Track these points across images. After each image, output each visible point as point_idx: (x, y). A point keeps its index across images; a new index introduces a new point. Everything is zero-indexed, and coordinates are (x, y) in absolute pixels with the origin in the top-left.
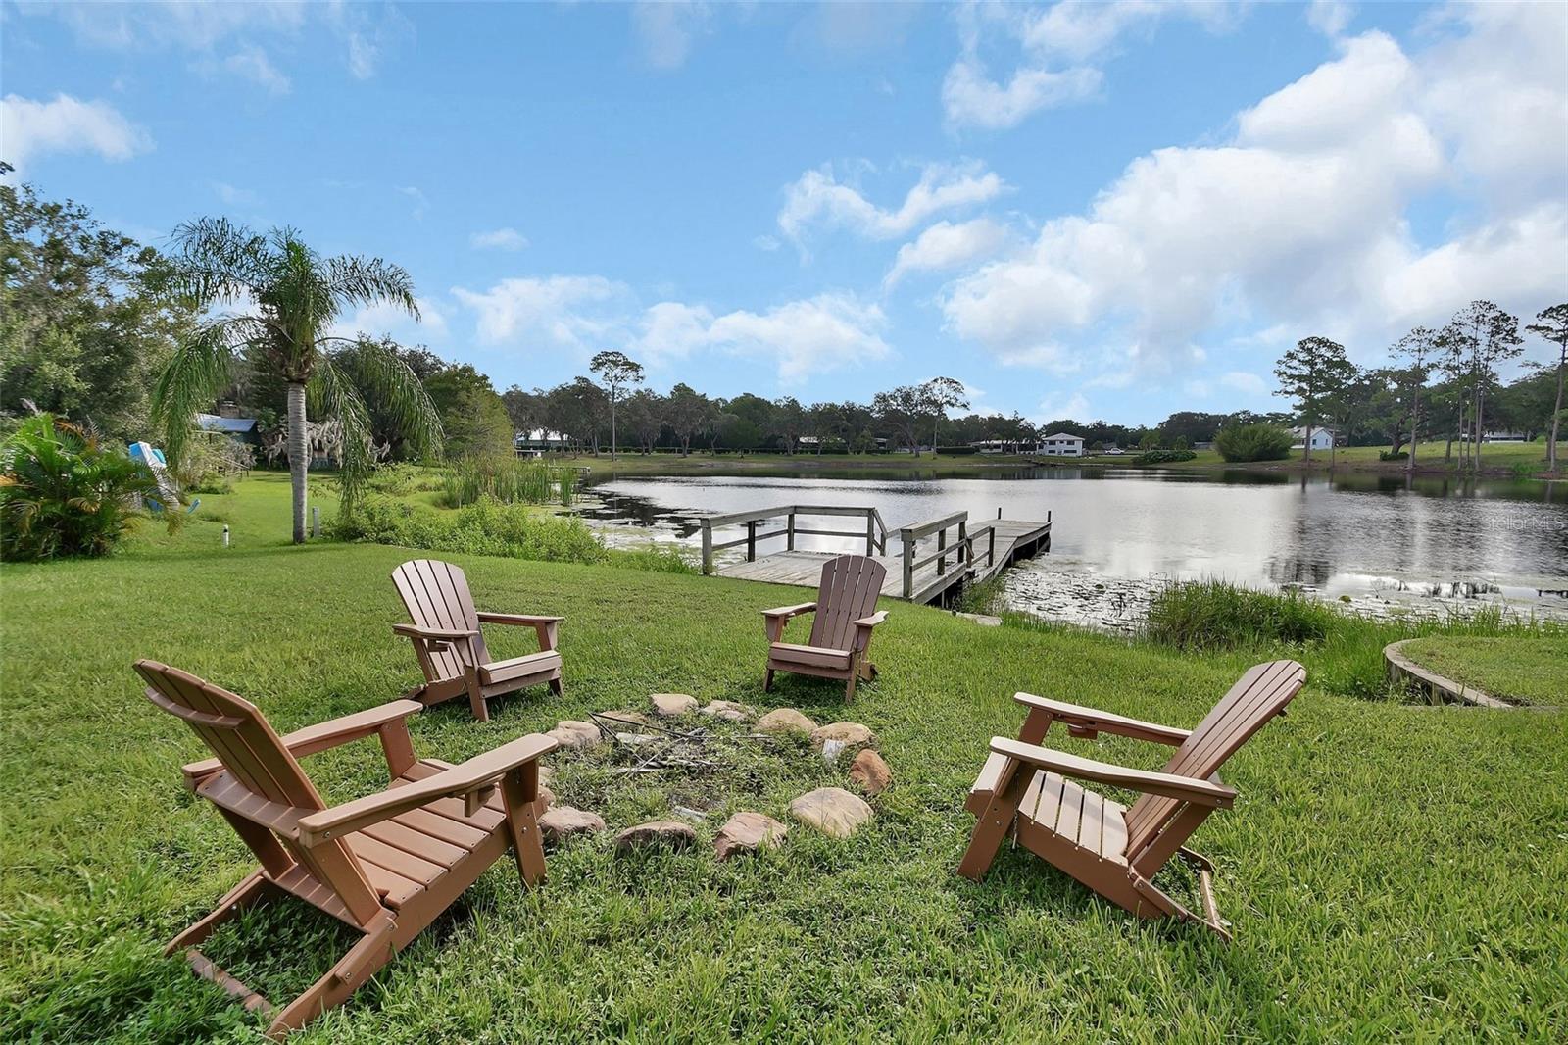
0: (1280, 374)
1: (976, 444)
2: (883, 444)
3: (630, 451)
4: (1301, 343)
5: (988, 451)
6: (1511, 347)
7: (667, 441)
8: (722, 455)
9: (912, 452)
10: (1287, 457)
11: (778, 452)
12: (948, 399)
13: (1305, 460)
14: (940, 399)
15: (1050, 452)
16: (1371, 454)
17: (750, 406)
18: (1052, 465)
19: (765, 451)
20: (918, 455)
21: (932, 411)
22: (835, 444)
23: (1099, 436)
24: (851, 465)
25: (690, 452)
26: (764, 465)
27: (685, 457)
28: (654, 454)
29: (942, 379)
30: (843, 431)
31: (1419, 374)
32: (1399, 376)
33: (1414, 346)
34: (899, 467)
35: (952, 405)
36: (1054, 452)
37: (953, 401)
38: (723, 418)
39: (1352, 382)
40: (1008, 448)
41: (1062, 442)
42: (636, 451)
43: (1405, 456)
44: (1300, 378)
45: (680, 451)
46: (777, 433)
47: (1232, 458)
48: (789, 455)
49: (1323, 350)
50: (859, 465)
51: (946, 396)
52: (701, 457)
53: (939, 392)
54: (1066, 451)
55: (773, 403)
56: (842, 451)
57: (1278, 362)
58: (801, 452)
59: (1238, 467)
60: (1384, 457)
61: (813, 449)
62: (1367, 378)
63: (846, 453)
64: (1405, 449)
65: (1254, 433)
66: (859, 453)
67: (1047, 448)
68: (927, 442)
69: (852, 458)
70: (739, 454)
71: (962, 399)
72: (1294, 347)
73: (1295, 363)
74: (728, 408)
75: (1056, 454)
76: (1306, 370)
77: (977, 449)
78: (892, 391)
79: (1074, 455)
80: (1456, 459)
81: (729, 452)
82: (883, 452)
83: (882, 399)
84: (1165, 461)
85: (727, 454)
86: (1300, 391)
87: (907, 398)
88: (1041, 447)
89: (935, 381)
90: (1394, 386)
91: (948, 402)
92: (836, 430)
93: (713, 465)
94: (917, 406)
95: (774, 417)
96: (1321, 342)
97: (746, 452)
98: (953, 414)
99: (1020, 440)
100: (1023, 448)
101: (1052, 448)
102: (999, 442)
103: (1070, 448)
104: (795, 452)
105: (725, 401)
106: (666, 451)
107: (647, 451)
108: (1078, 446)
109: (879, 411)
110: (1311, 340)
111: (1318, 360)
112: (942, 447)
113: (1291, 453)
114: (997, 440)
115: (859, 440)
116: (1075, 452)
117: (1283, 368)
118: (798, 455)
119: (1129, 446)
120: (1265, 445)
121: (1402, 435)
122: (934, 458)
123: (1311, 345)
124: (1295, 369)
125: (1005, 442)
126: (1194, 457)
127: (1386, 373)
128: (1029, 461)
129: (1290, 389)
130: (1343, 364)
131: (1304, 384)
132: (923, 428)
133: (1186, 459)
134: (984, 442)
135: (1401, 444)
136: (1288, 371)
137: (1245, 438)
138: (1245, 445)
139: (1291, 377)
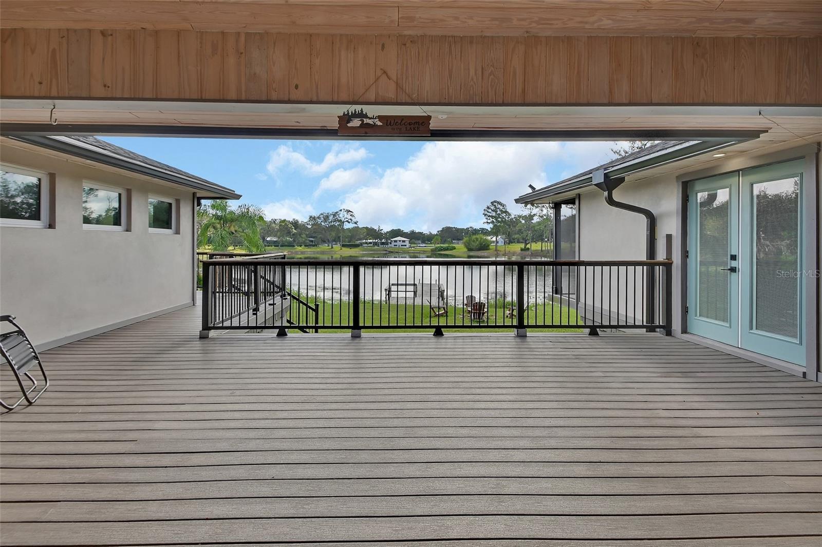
0: (485, 215)
1: (361, 242)
2: (312, 241)
4: (491, 203)
5: (366, 245)
9: (329, 245)
10: (489, 249)
14: (343, 219)
15: (395, 245)
16: (517, 248)
18: (396, 251)
20: (332, 248)
21: (339, 225)
22: (288, 241)
23: (414, 237)
24: (297, 253)
29: (344, 209)
30: (293, 235)
31: (531, 217)
32: (525, 217)
35: (349, 222)
36: (397, 245)
37: (350, 221)
39: (510, 219)
40: (375, 244)
41: (400, 241)
43: (528, 249)
44: (492, 217)
47: (470, 250)
49: (499, 206)
50: (302, 253)
51: (346, 218)
53: (342, 216)
54: (402, 245)
56: (292, 245)
57: (484, 210)
59: (473, 253)
60: (522, 250)
62: (514, 218)
64: (528, 246)
65: (477, 239)
67: (393, 244)
68: (336, 240)
69: (297, 249)
71: (354, 219)
72: (489, 204)
73: (490, 211)
75: (397, 247)
76: (494, 214)
77: (361, 244)
78: (318, 215)
79: (405, 247)
80: (544, 251)
82: (314, 246)
83: (313, 218)
84: (444, 250)
86: (493, 222)
87: (326, 218)
88: (391, 243)
89: (341, 210)
90: (523, 222)
91: (347, 221)
92: (288, 234)
94: (331, 222)
96: (499, 203)
98: (348, 226)
99: (381, 240)
100: (383, 244)
102: (371, 241)
103: (404, 244)
108: (407, 243)
109: (312, 225)
110: (495, 202)
111: (498, 210)
112: (344, 243)
113: (490, 247)
114: (370, 239)
115: (301, 239)
116: (406, 245)
117: (486, 213)
119: (427, 242)
120: (481, 244)
121: (526, 241)
122: (341, 249)
123: (495, 204)
124: (490, 213)
125: (374, 241)
126: (455, 249)
127: (520, 216)
128: (386, 250)
129: (489, 221)
130: (506, 212)
131: (494, 219)
132: (334, 234)
133: (452, 250)
134: (364, 241)
135: (527, 244)
136: (488, 214)
137: (474, 241)
138: (474, 244)
139: (489, 216)
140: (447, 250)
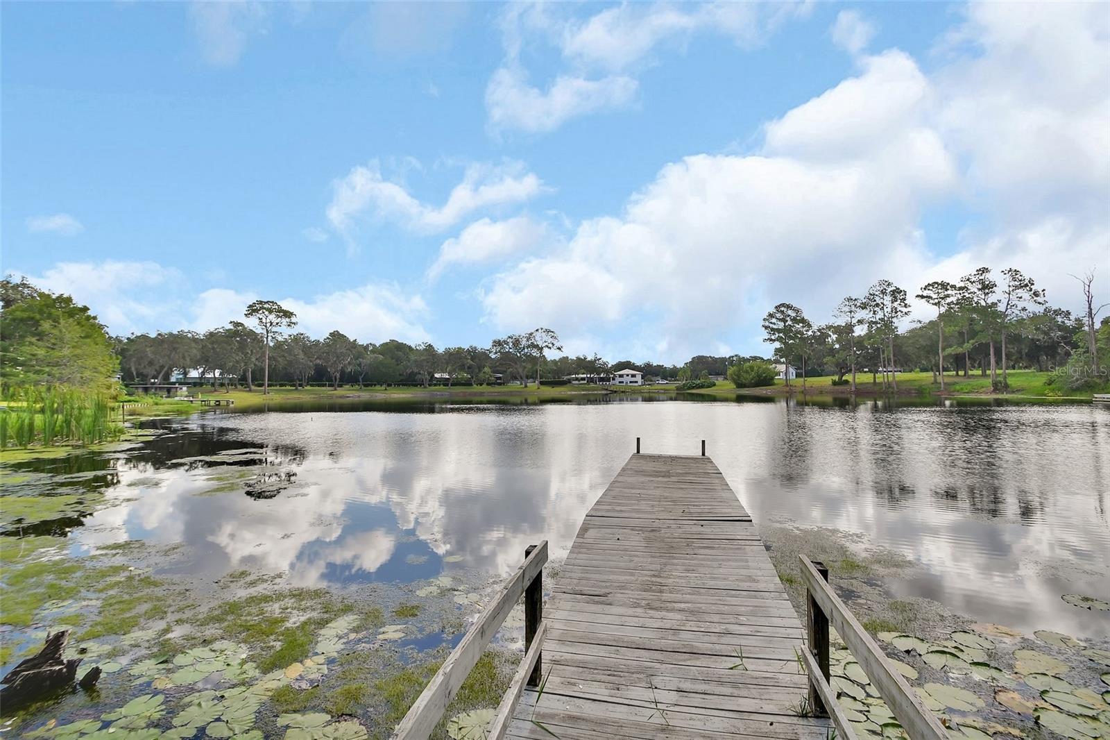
0: (766, 328)
1: (568, 377)
2: (500, 378)
3: (285, 385)
4: (776, 307)
5: (577, 382)
6: (905, 310)
7: (320, 377)
8: (369, 388)
9: (521, 384)
10: (773, 384)
11: (416, 386)
12: (547, 344)
13: (787, 386)
14: (540, 344)
15: (620, 382)
16: (826, 381)
17: (396, 349)
18: (622, 392)
19: (403, 385)
20: (526, 386)
21: (535, 353)
22: (462, 378)
23: (650, 372)
24: (475, 394)
25: (340, 386)
26: (404, 396)
27: (335, 390)
28: (309, 388)
29: (542, 329)
30: (469, 368)
31: (849, 328)
32: (837, 330)
33: (847, 309)
34: (511, 395)
35: (550, 348)
36: (623, 382)
37: (550, 345)
38: (369, 358)
39: (810, 333)
40: (591, 380)
41: (628, 375)
42: (290, 386)
43: (847, 382)
44: (779, 331)
45: (330, 386)
46: (416, 370)
47: (740, 385)
48: (425, 387)
49: (790, 312)
50: (481, 394)
51: (545, 342)
52: (349, 390)
53: (540, 339)
54: (631, 382)
55: (413, 347)
56: (468, 384)
57: (764, 320)
58: (435, 385)
59: (745, 392)
60: (834, 383)
61: (445, 382)
62: (819, 330)
63: (471, 385)
64: (848, 377)
65: (752, 368)
66: (481, 385)
67: (618, 379)
68: (532, 376)
69: (476, 388)
70: (383, 388)
71: (557, 344)
72: (772, 310)
73: (774, 320)
74: (375, 350)
75: (624, 384)
76: (781, 325)
77: (569, 381)
78: (505, 338)
79: (636, 384)
80: (880, 384)
81: (375, 385)
82: (500, 384)
83: (498, 343)
84: (697, 388)
85: (373, 388)
86: (779, 339)
87: (517, 342)
88: (614, 379)
89: (537, 330)
90: (834, 337)
91: (547, 346)
92: (462, 368)
93: (359, 397)
94: (524, 349)
95: (413, 357)
96: (789, 307)
97: (389, 385)
98: (551, 355)
99: (599, 374)
100: (602, 380)
101: (621, 379)
102: (585, 376)
103: (633, 379)
104: (430, 385)
105: (375, 345)
106: (318, 385)
107: (300, 385)
108: (639, 378)
109: (496, 353)
110: (783, 305)
111: (788, 319)
112: (544, 380)
113: (775, 381)
114: (583, 374)
115: (481, 375)
116: (636, 382)
117: (767, 324)
118: (433, 388)
119: (669, 379)
120: (759, 376)
121: (843, 368)
122: (539, 388)
123: (782, 309)
124: (774, 324)
125: (588, 376)
126: (715, 385)
127: (829, 327)
128: (607, 390)
129: (773, 337)
130: (803, 321)
131: (781, 335)
132: (529, 366)
133: (709, 387)
134: (574, 376)
135: (843, 374)
136: (771, 325)
137: (747, 372)
138: (748, 376)
139: (773, 329)
140: (702, 386)
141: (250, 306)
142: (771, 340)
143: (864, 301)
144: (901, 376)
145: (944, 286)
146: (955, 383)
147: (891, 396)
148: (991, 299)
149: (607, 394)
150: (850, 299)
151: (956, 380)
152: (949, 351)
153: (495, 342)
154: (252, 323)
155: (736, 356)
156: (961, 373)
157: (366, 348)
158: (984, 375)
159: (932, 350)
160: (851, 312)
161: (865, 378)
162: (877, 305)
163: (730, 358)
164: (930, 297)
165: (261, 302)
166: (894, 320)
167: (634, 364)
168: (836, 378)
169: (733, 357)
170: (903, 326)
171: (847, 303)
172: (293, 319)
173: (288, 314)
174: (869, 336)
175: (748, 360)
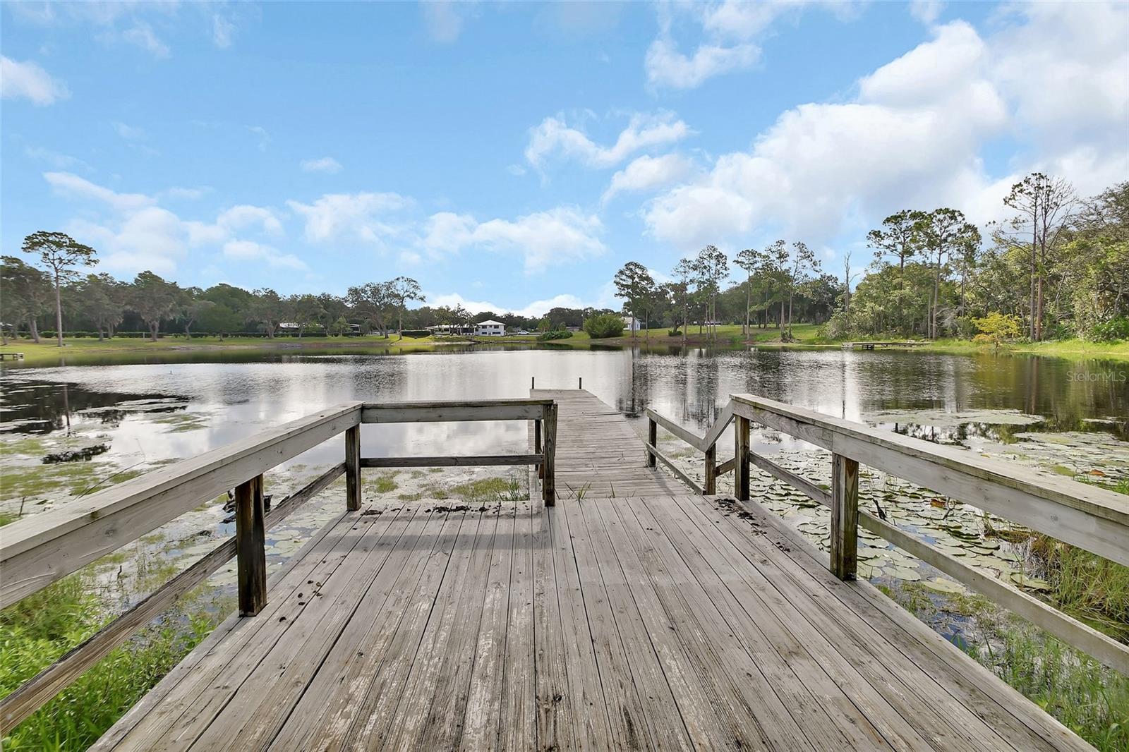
0: (618, 284)
1: (432, 328)
2: (357, 329)
3: (84, 336)
4: (626, 265)
5: (440, 333)
6: (725, 272)
7: (131, 326)
8: (199, 339)
9: (381, 335)
10: (622, 335)
11: (259, 336)
12: (409, 293)
13: (633, 336)
14: (401, 293)
15: (483, 333)
16: (663, 332)
17: (226, 295)
18: (486, 342)
19: (244, 335)
20: (387, 337)
21: (396, 302)
22: (314, 328)
23: (512, 323)
24: (331, 345)
25: (160, 336)
26: (246, 347)
27: (155, 341)
28: (116, 338)
29: (403, 278)
30: (322, 317)
31: (683, 286)
32: (675, 287)
33: (682, 269)
34: (373, 347)
35: (412, 298)
36: (486, 333)
37: (412, 295)
38: (197, 306)
39: (653, 290)
40: (454, 331)
41: (491, 326)
42: (92, 336)
43: (680, 333)
44: (627, 286)
45: (148, 336)
46: (257, 319)
47: (594, 336)
48: (270, 338)
49: (637, 270)
50: (338, 345)
51: (406, 291)
52: (173, 341)
53: (400, 288)
54: (494, 333)
55: (251, 292)
56: (321, 334)
57: (616, 276)
58: (282, 336)
59: (598, 342)
60: (671, 334)
61: (295, 332)
62: (660, 287)
63: (325, 336)
64: (681, 329)
65: (604, 320)
66: (336, 335)
67: (481, 330)
68: (393, 327)
69: (331, 339)
71: (420, 294)
72: (623, 267)
73: (624, 277)
74: (202, 296)
75: (487, 335)
76: (629, 282)
77: (433, 332)
78: (362, 286)
79: (499, 335)
80: (705, 335)
81: (206, 336)
82: (358, 335)
83: (355, 292)
84: (557, 338)
85: (204, 338)
86: (628, 294)
87: (376, 291)
88: (477, 330)
89: (398, 279)
90: (672, 293)
91: (408, 296)
92: (314, 317)
93: (188, 349)
94: (384, 298)
95: (253, 305)
96: (637, 265)
97: (225, 336)
98: (411, 305)
99: (462, 325)
100: (465, 330)
101: (484, 330)
102: (448, 326)
103: (496, 330)
104: (276, 336)
105: (199, 290)
106: (130, 336)
107: (106, 336)
108: (501, 329)
109: (353, 302)
110: (632, 263)
111: (636, 276)
112: (406, 330)
113: (624, 333)
114: (446, 325)
115: (336, 325)
116: (499, 333)
117: (618, 280)
118: (280, 338)
119: (529, 329)
120: (611, 328)
121: (678, 321)
122: (401, 339)
123: (631, 267)
124: (624, 280)
125: (452, 326)
126: (571, 336)
127: (668, 285)
128: (470, 340)
129: (623, 293)
130: (648, 278)
131: (630, 290)
132: (389, 316)
133: (567, 338)
134: (437, 327)
135: (678, 326)
136: (621, 281)
137: (600, 324)
138: (601, 328)
139: (622, 285)
140: (560, 337)
141: (28, 238)
142: (621, 295)
143: (696, 263)
144: (720, 328)
145: (753, 254)
146: (757, 334)
147: (712, 345)
148: (785, 266)
149: (470, 345)
150: (685, 261)
151: (758, 331)
152: (754, 308)
153: (351, 290)
154: (33, 260)
155: (590, 308)
156: (762, 326)
157: (190, 292)
158: (778, 328)
159: (742, 307)
160: (685, 272)
161: (693, 330)
162: (705, 267)
163: (584, 310)
164: (743, 263)
165: (44, 234)
166: (717, 281)
167: (495, 315)
168: (672, 330)
169: (587, 309)
170: (723, 286)
171: (682, 264)
172: (93, 256)
173: (83, 249)
174: (698, 294)
175: (601, 313)
